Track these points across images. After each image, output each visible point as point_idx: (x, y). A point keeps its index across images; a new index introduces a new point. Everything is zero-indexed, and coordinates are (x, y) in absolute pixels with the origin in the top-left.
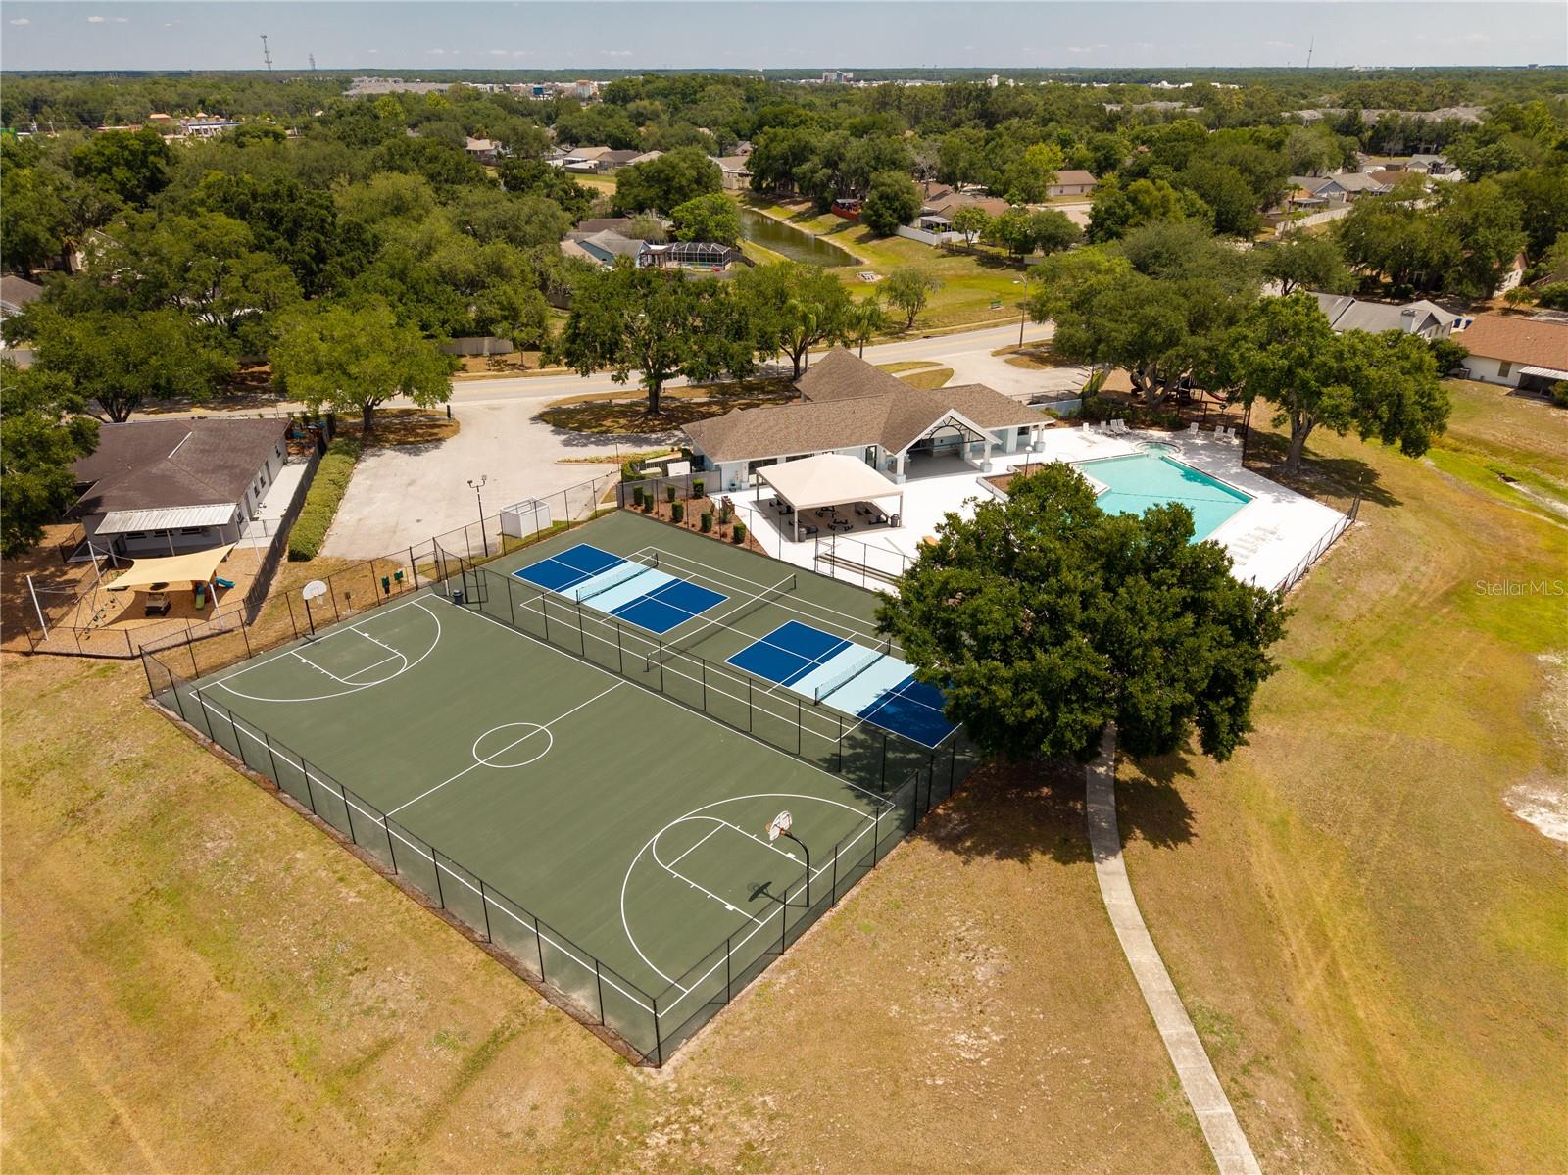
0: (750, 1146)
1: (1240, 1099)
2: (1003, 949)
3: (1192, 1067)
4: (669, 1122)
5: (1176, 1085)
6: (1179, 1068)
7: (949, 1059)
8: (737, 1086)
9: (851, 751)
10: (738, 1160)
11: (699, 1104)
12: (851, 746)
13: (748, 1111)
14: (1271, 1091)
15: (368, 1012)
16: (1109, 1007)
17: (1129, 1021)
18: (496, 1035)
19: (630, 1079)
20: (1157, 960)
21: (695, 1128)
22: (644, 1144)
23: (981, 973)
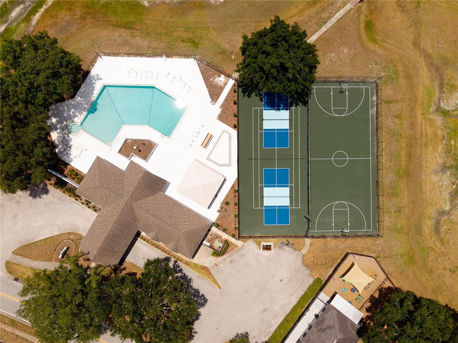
0: (376, 65)
1: (329, 18)
2: (327, 55)
3: (329, 24)
4: (380, 74)
5: (333, 25)
6: (330, 26)
7: (349, 51)
8: (371, 71)
9: (300, 103)
10: (378, 65)
11: (376, 73)
12: (298, 104)
13: (373, 67)
14: (324, 15)
15: (394, 123)
16: (327, 37)
17: (327, 34)
18: (386, 104)
19: (380, 83)
20: (314, 35)
21: (379, 71)
22: (384, 75)
23: (333, 55)
